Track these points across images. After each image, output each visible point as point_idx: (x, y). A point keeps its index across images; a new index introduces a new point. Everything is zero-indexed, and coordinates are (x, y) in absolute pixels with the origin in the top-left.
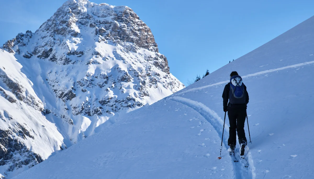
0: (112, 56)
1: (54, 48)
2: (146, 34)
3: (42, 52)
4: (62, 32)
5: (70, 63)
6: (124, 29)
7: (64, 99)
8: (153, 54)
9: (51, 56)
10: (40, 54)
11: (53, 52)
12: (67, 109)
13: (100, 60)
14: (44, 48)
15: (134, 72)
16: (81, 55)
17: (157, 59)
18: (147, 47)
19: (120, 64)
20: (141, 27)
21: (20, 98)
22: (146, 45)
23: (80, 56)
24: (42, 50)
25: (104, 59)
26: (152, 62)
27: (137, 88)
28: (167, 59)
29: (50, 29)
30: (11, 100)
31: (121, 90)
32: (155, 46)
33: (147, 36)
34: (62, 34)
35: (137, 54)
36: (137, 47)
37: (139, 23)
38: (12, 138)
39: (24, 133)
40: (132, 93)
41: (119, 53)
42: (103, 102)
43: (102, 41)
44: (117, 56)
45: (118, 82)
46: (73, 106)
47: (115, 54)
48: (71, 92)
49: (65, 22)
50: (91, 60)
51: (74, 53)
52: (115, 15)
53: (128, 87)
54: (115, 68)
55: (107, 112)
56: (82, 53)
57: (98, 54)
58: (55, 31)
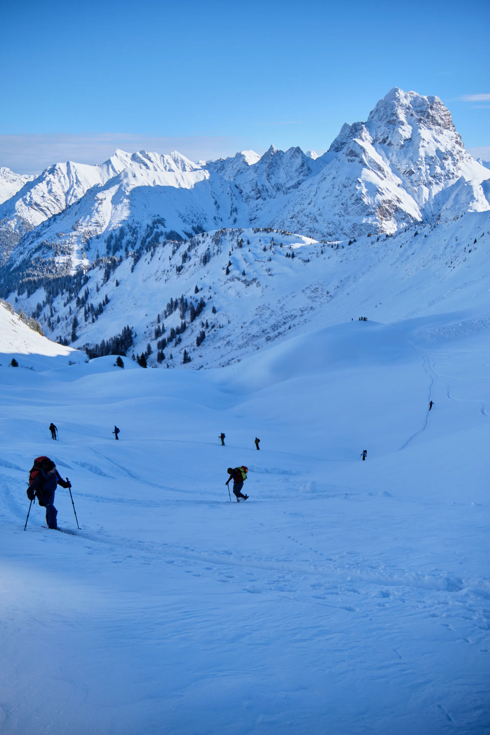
0: (433, 140)
1: (390, 135)
2: (448, 118)
3: (381, 139)
4: (393, 123)
5: (404, 148)
6: (435, 116)
7: (406, 175)
8: (452, 134)
9: (388, 142)
10: (380, 141)
11: (390, 139)
12: (411, 182)
13: (425, 144)
14: (383, 136)
15: (449, 152)
16: (410, 140)
17: (457, 138)
18: (448, 128)
19: (438, 145)
20: (445, 113)
21: (385, 177)
22: (448, 126)
23: (410, 142)
24: (382, 138)
25: (428, 143)
26: (454, 141)
27: (455, 165)
28: (462, 138)
29: (382, 120)
30: (382, 179)
31: (444, 167)
32: (454, 126)
33: (449, 119)
34: (393, 124)
35: (444, 135)
36: (443, 130)
37: (444, 109)
38: (394, 204)
39: (399, 201)
40: (451, 168)
41: (436, 137)
42: (434, 177)
43: (423, 129)
44: (436, 140)
45: (441, 161)
46: (414, 180)
47: (434, 138)
48: (411, 170)
49: (394, 114)
50: (420, 145)
51: (406, 140)
52: (428, 105)
53: (448, 165)
54: (438, 151)
55: (437, 183)
56: (410, 139)
57: (424, 140)
58: (388, 122)
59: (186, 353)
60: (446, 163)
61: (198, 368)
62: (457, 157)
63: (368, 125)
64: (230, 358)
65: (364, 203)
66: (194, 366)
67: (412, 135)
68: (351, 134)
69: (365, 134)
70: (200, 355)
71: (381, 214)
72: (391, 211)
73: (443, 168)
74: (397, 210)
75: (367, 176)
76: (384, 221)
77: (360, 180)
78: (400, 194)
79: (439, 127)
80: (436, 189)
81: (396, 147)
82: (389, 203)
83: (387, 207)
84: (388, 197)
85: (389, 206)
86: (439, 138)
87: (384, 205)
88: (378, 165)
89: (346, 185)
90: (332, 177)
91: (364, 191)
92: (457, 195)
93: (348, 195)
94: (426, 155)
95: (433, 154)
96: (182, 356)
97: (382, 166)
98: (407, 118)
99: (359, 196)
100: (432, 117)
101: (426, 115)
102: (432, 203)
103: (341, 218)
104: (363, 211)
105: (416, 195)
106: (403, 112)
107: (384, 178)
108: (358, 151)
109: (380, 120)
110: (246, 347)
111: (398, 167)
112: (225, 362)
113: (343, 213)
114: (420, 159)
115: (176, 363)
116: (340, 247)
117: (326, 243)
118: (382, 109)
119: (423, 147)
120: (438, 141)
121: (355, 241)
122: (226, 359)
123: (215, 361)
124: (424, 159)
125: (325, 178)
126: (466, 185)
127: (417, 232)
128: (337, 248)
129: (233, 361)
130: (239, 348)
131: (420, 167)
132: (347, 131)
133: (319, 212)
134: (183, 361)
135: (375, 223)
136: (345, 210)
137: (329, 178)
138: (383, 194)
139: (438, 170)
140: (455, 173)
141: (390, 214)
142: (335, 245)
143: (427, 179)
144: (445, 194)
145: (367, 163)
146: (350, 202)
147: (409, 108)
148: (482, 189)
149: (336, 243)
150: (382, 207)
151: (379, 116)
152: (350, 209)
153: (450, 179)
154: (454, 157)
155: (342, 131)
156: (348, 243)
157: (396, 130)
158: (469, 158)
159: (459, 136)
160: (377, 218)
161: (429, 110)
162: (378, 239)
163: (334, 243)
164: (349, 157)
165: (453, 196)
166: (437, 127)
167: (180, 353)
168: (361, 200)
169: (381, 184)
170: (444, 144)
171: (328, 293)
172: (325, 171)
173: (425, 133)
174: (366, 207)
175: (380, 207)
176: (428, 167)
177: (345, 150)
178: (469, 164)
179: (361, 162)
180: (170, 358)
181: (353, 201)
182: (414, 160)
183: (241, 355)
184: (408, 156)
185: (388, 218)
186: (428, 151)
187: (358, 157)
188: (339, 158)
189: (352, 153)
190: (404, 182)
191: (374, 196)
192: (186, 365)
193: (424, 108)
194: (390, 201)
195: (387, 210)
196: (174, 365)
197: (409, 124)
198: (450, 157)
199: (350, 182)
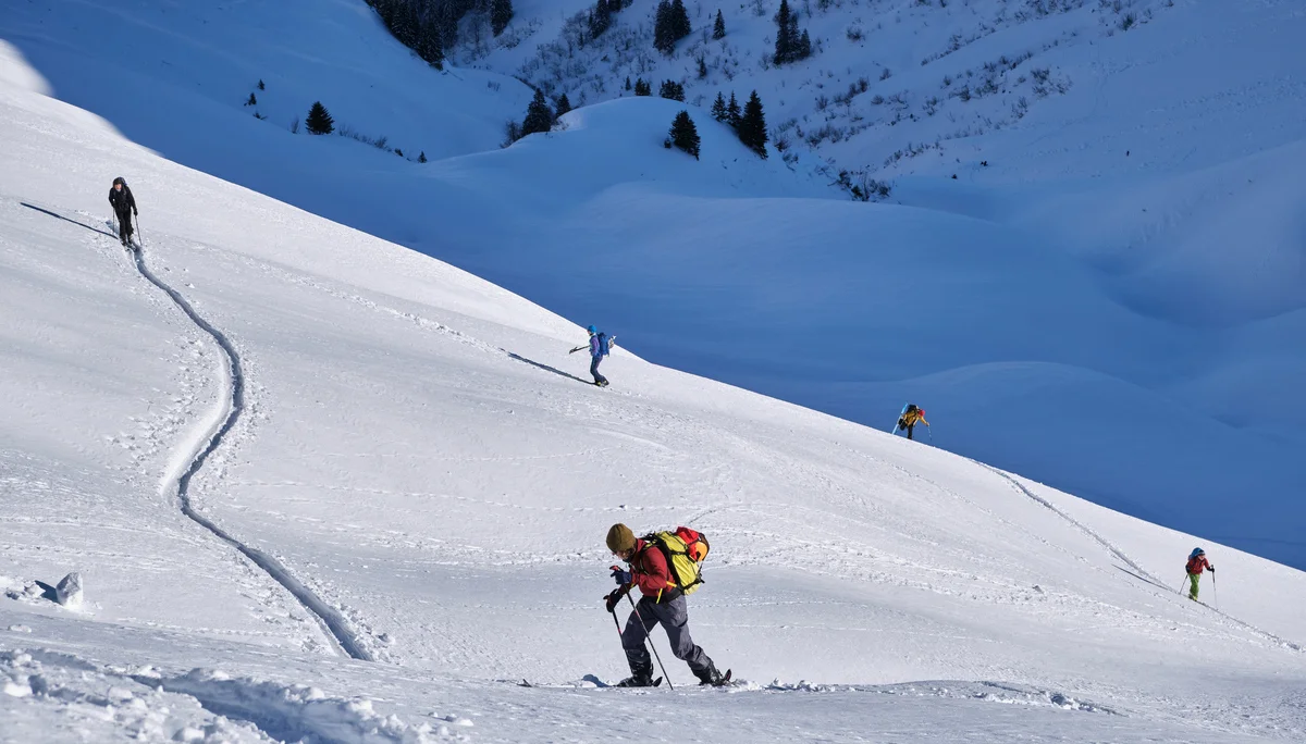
59: (785, 17)
61: (846, 91)
64: (994, 59)
66: (824, 80)
70: (854, 31)
96: (773, 31)
110: (1067, 9)
112: (970, 74)
115: (739, 57)
122: (973, 58)
123: (924, 63)
129: (1013, 75)
130: (1034, 10)
134: (772, 50)
167: (761, 13)
180: (711, 32)
183: (1046, 48)
192: (786, 68)
196: (730, 65)
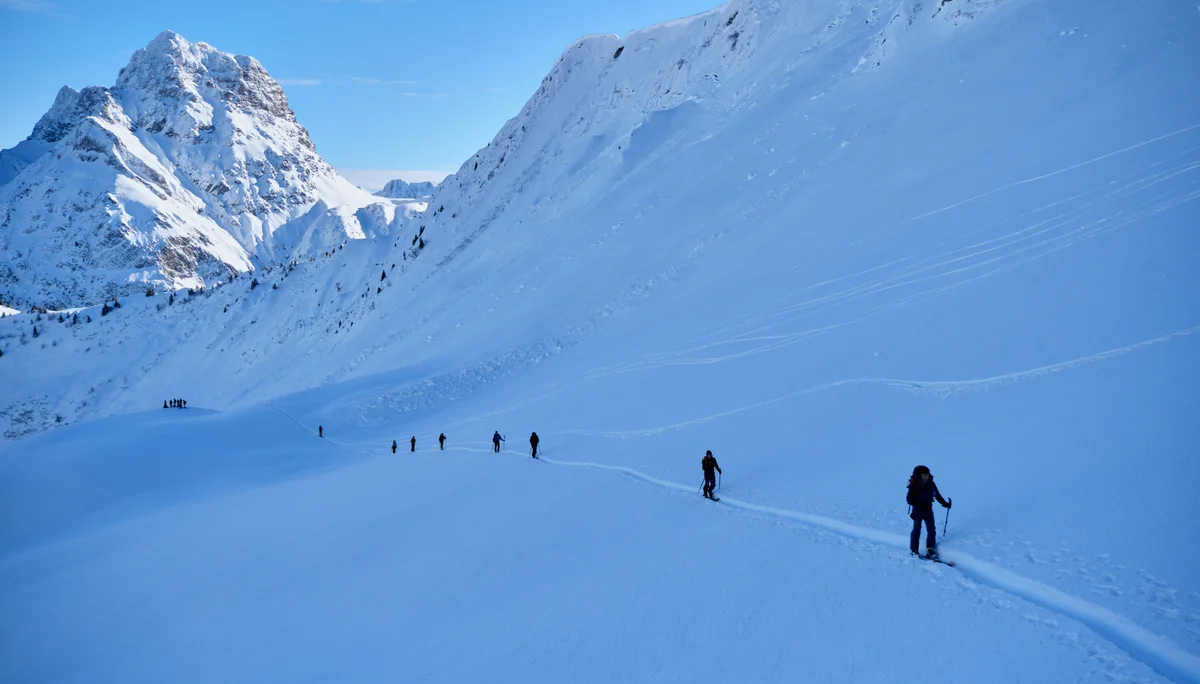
0: (257, 133)
1: (168, 118)
2: (280, 97)
3: (152, 123)
4: (173, 94)
5: (202, 142)
6: (254, 91)
7: (213, 193)
8: (292, 125)
9: (166, 129)
10: (148, 126)
11: (169, 124)
12: (223, 207)
13: (243, 139)
14: (153, 117)
15: (291, 157)
17: (301, 134)
18: (283, 116)
19: (269, 143)
20: (274, 88)
21: (170, 194)
22: (282, 112)
23: (211, 132)
24: (152, 120)
25: (248, 137)
26: (297, 138)
27: (303, 179)
28: (309, 134)
29: (149, 87)
30: (162, 198)
32: (292, 114)
33: (281, 100)
35: (276, 127)
36: (273, 117)
37: (269, 82)
38: (194, 246)
39: (203, 239)
40: (299, 183)
41: (262, 128)
42: (268, 198)
43: (234, 111)
44: (262, 133)
45: (278, 171)
46: (230, 202)
47: (258, 130)
48: (222, 184)
49: (173, 79)
50: (233, 139)
51: (203, 128)
52: (239, 70)
53: (292, 178)
54: (268, 152)
55: (275, 210)
56: (213, 127)
57: (239, 131)
58: (161, 92)
60: (288, 175)
62: (307, 166)
63: (119, 93)
65: (128, 242)
67: (213, 120)
68: (80, 109)
69: (114, 109)
71: (168, 264)
72: (191, 259)
73: (282, 183)
74: (202, 257)
75: (130, 189)
76: (177, 279)
77: (113, 198)
78: (203, 227)
79: (266, 112)
80: (276, 221)
81: (185, 140)
82: (185, 244)
83: (181, 252)
84: (179, 231)
85: (183, 249)
86: (269, 130)
87: (173, 247)
88: (152, 171)
89: (81, 205)
90: (44, 188)
91: (126, 218)
92: (316, 232)
93: (89, 226)
94: (247, 158)
95: (262, 158)
97: (159, 172)
98: (199, 89)
99: (115, 228)
100: (250, 92)
101: (237, 87)
102: (270, 245)
103: (78, 273)
104: (129, 258)
105: (239, 232)
106: (190, 76)
107: (167, 195)
108: (102, 140)
109: (145, 87)
111: (194, 177)
113: (80, 263)
114: (236, 165)
116: (80, 319)
117: (45, 312)
118: (146, 67)
119: (240, 143)
120: (267, 136)
121: (117, 305)
124: (244, 165)
125: (27, 190)
126: (329, 214)
127: (255, 280)
128: (74, 323)
131: (239, 179)
132: (72, 103)
133: (19, 260)
135: (159, 282)
136: (85, 256)
137: (38, 192)
138: (169, 226)
139: (275, 186)
140: (308, 194)
141: (189, 265)
142: (68, 316)
143: (256, 202)
144: (294, 229)
145: (125, 166)
146: (94, 242)
147: (200, 71)
148: (358, 222)
149: (71, 311)
150: (170, 251)
151: (140, 78)
152: (95, 255)
153: (298, 203)
154: (302, 165)
155: (59, 101)
156: (101, 310)
157: (181, 108)
158: (328, 170)
159: (303, 130)
160: (161, 272)
161: (242, 80)
162: (171, 300)
163: (65, 312)
164: (83, 152)
165: (308, 234)
166: (262, 112)
168: (123, 236)
169: (163, 207)
170: (280, 142)
171: (59, 419)
172: (26, 175)
173: (238, 118)
174: (134, 251)
175: (165, 250)
176: (254, 180)
177: (70, 136)
178: (329, 180)
179: (112, 161)
181: (102, 238)
182: (224, 163)
184: (213, 158)
185: (186, 273)
186: (250, 151)
187: (104, 151)
188: (60, 152)
189: (87, 143)
190: (209, 205)
191: (150, 230)
193: (232, 75)
194: (185, 241)
195: (181, 258)
197: (206, 100)
198: (293, 166)
199: (91, 201)
